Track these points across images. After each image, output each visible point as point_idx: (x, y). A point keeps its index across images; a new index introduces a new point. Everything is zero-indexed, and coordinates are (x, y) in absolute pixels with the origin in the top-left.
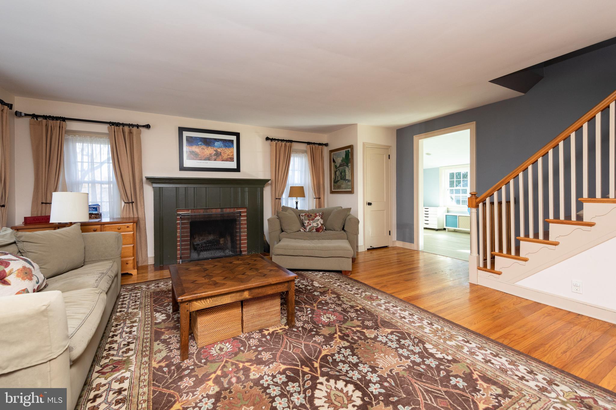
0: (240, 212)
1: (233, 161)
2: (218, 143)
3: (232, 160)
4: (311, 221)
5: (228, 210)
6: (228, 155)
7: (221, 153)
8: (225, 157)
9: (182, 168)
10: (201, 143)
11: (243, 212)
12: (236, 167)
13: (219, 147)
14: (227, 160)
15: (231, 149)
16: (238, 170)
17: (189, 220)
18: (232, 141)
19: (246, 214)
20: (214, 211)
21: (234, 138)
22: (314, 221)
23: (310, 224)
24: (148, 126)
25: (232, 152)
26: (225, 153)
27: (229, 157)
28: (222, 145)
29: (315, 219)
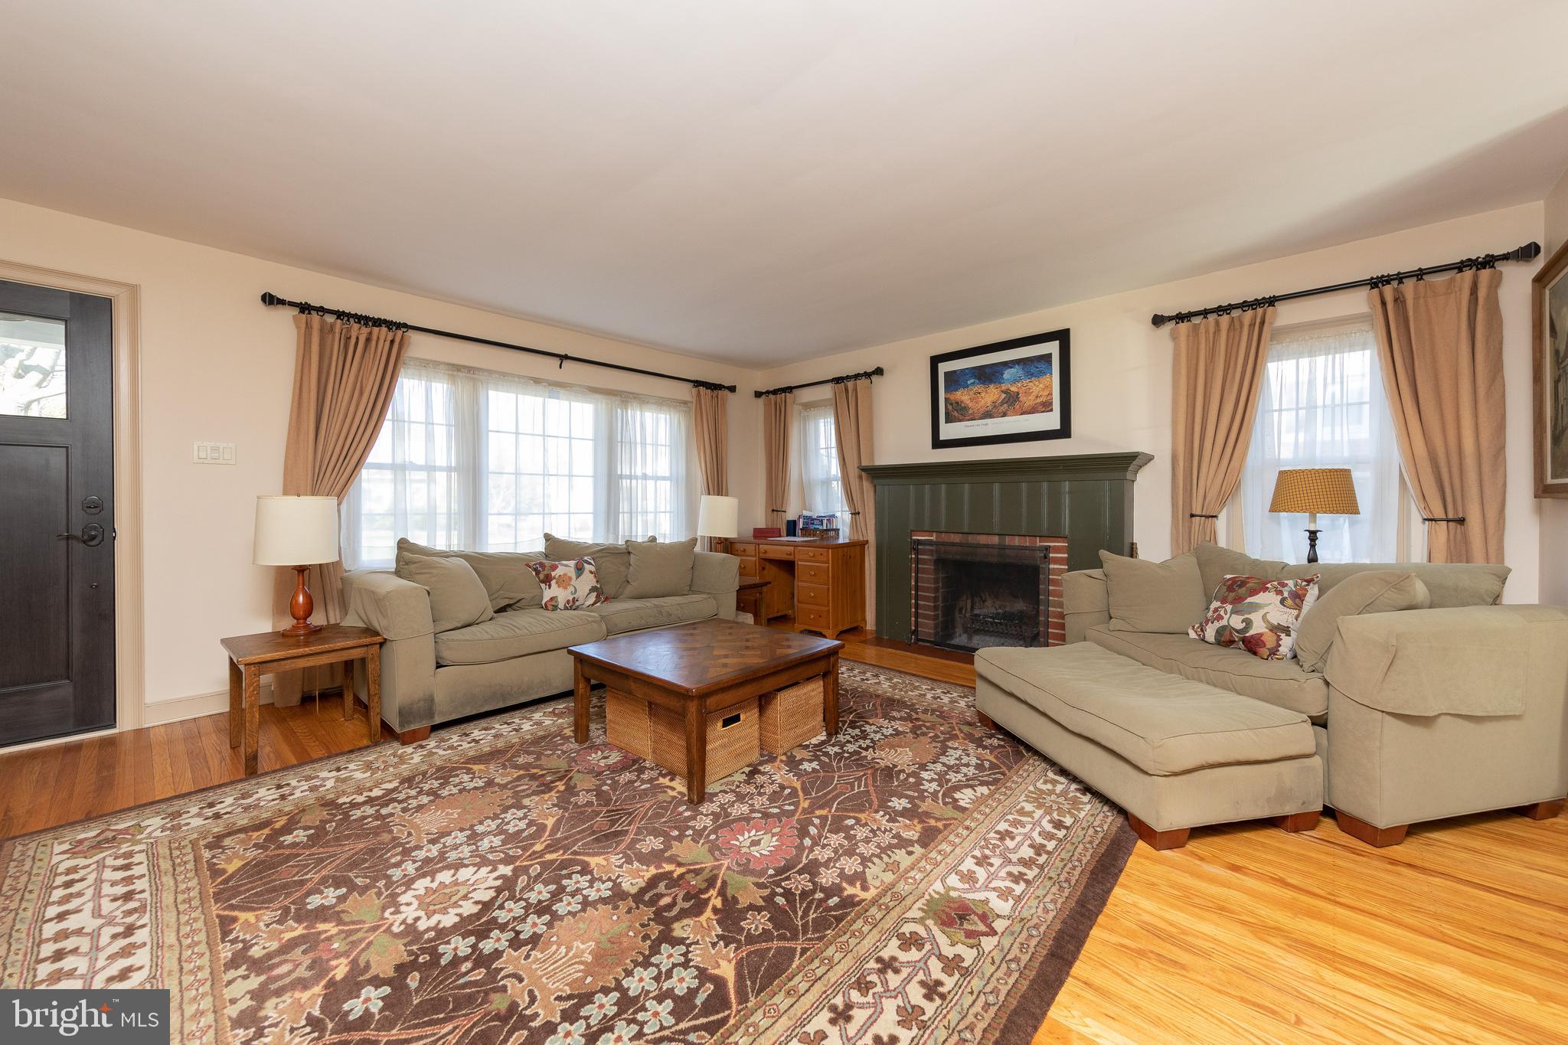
0: (1047, 549)
1: (1051, 410)
2: (1013, 370)
3: (1047, 407)
4: (1229, 607)
5: (1017, 541)
6: (1037, 397)
7: (1018, 394)
8: (1028, 401)
9: (938, 443)
10: (972, 381)
11: (1058, 550)
12: (1057, 426)
13: (1015, 381)
14: (1033, 411)
15: (1045, 379)
16: (1064, 432)
17: (932, 555)
18: (1047, 358)
19: (1066, 555)
20: (983, 539)
21: (1053, 348)
22: (1239, 606)
23: (1220, 618)
24: (879, 371)
25: (1050, 387)
26: (1028, 393)
27: (1039, 400)
28: (1021, 373)
29: (1249, 600)
